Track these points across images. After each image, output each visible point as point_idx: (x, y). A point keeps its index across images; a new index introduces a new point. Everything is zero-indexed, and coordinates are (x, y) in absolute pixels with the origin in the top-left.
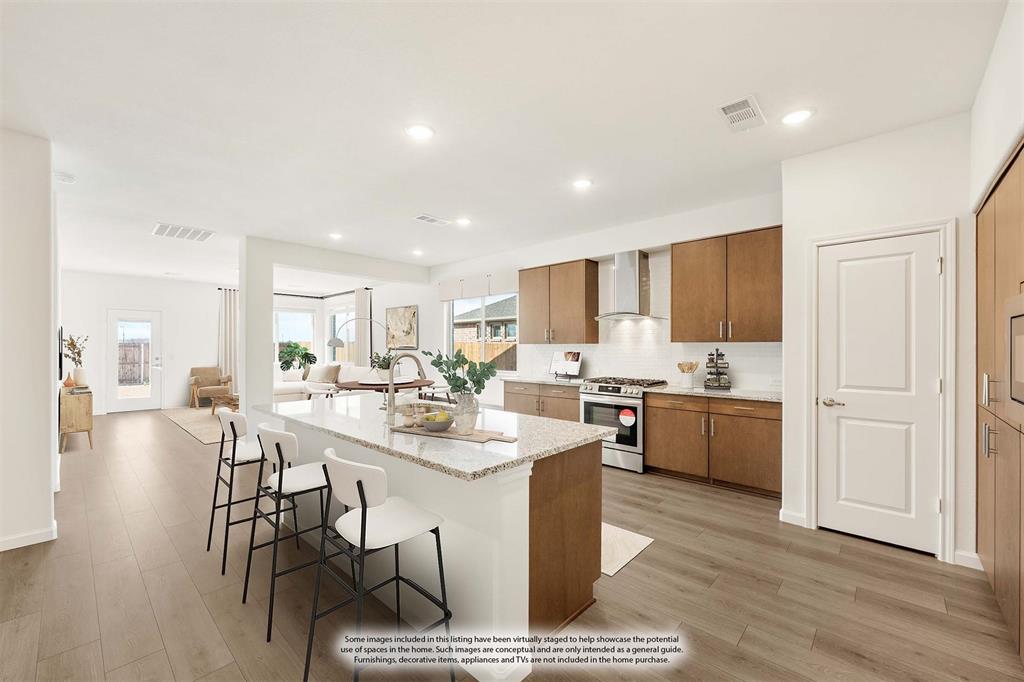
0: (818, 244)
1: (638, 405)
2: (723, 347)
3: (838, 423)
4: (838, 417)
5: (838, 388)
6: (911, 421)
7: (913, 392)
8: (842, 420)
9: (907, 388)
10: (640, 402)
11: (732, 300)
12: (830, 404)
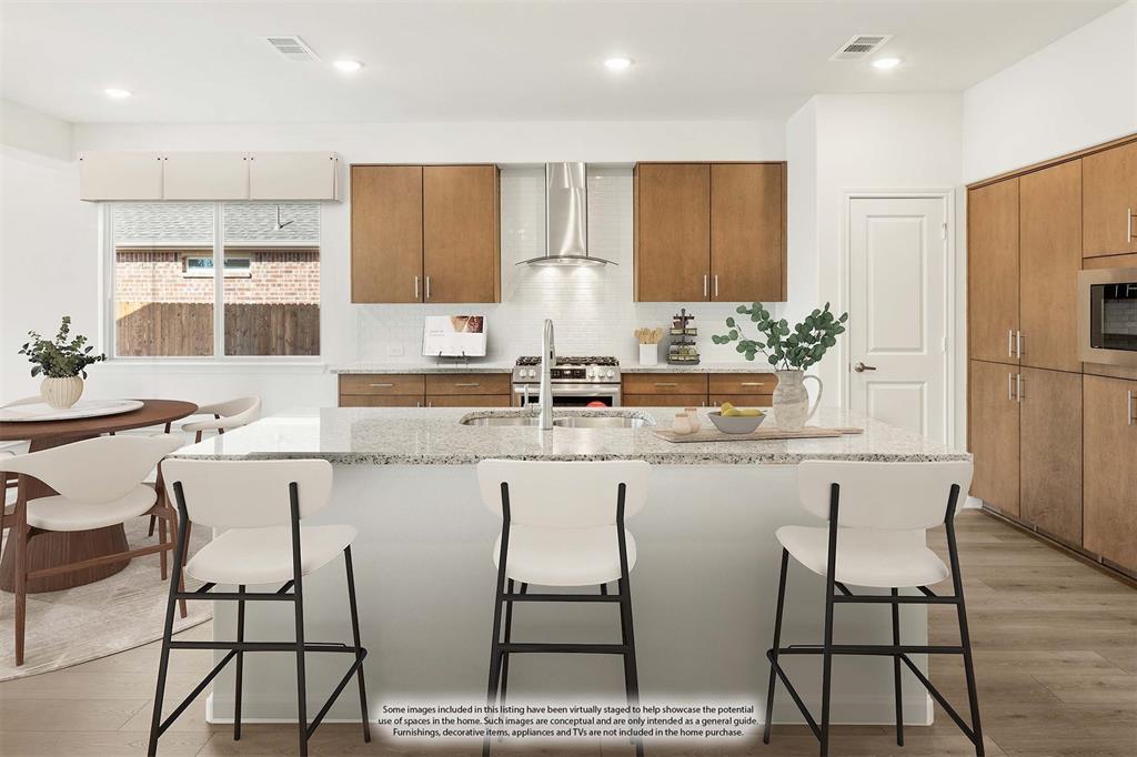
0: (852, 195)
1: (614, 393)
2: (691, 308)
3: (867, 389)
4: (868, 383)
5: (867, 351)
6: (922, 380)
7: (925, 352)
8: (871, 386)
9: (920, 349)
10: (616, 389)
11: (717, 248)
12: (862, 369)
